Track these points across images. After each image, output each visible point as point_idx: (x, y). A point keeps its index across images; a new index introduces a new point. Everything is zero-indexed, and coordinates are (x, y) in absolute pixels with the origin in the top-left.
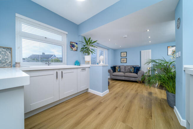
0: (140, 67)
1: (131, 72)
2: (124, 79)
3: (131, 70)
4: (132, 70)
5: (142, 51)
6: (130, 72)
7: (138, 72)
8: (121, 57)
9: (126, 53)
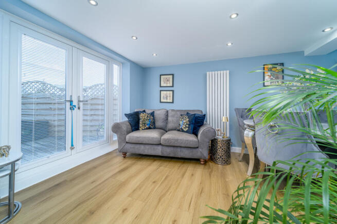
0: (205, 115)
1: (183, 131)
2: (160, 154)
3: (181, 123)
4: (184, 123)
5: (208, 73)
6: (179, 130)
7: (199, 129)
8: (161, 87)
9: (171, 76)
